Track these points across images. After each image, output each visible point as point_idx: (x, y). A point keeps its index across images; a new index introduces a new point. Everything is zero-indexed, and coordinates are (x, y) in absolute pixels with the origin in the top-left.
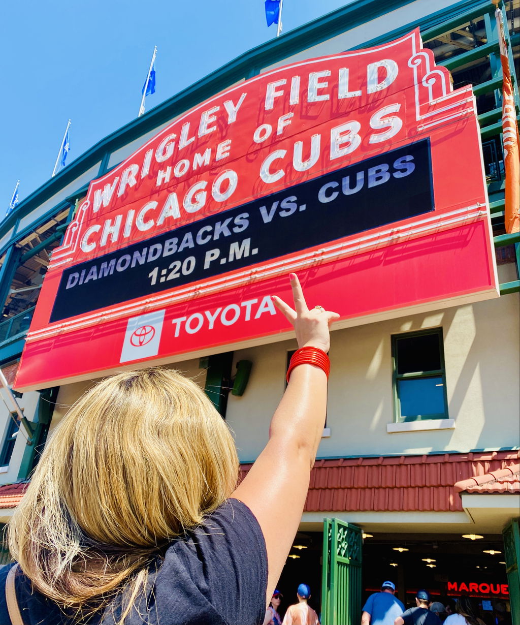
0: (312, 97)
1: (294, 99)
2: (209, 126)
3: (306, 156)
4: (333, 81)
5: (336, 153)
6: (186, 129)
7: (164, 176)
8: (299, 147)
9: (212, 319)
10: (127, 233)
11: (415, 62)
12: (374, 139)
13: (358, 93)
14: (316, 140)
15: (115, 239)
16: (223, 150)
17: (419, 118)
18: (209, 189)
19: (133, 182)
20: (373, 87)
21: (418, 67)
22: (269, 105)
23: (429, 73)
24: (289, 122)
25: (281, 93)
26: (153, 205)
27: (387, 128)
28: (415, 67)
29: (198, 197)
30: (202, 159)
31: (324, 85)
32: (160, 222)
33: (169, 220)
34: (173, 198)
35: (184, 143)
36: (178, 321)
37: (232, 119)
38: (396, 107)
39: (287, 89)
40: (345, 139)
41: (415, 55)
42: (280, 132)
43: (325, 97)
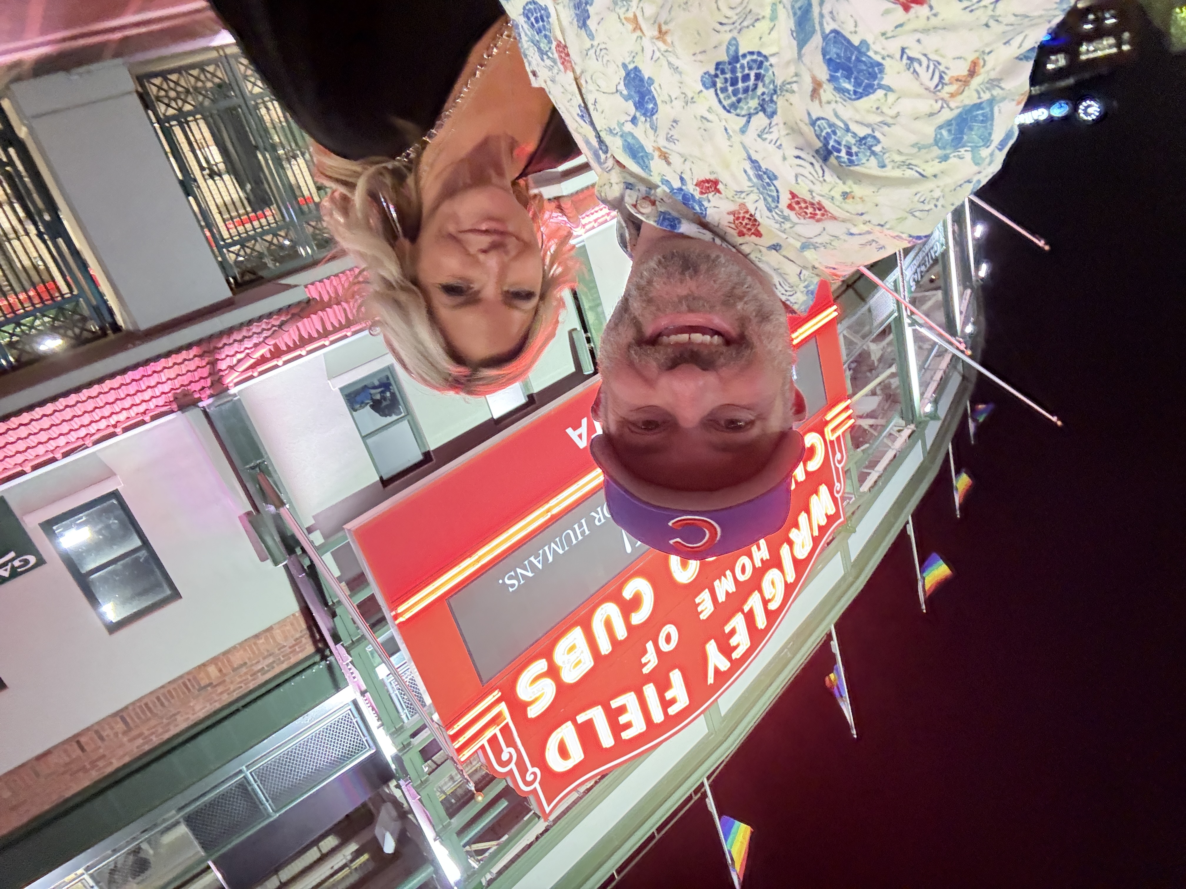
0: (631, 700)
3: (608, 623)
4: (616, 727)
5: (577, 635)
11: (533, 776)
13: (580, 719)
14: (605, 646)
16: (705, 604)
17: (503, 706)
20: (568, 730)
22: (676, 676)
23: (512, 766)
24: (643, 661)
27: (532, 681)
30: (725, 586)
31: (623, 720)
37: (712, 647)
38: (532, 712)
39: (665, 703)
41: (537, 785)
42: (650, 646)
43: (615, 704)
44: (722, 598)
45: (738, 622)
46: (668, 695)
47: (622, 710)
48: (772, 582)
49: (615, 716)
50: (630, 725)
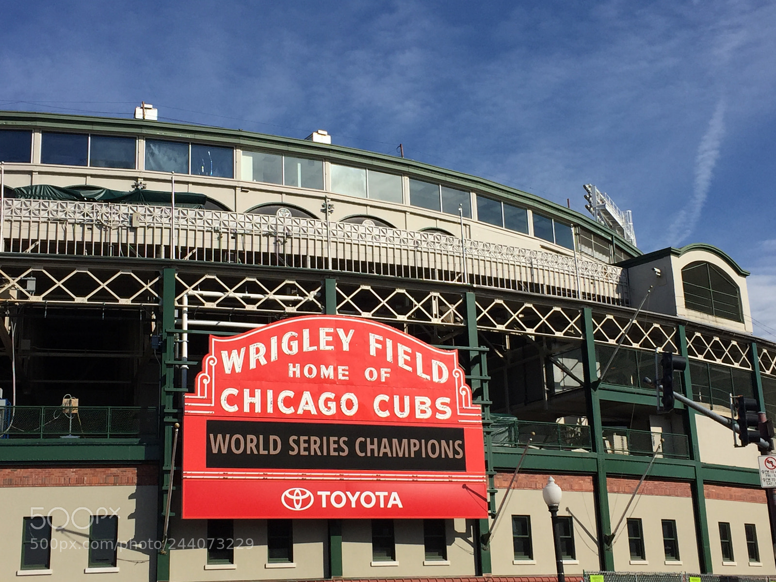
0: (401, 363)
1: (389, 358)
2: (328, 343)
3: (402, 409)
4: (413, 357)
5: (419, 415)
6: (306, 333)
7: (294, 370)
8: (396, 399)
9: (353, 499)
10: (270, 409)
11: (457, 374)
12: (439, 416)
13: (428, 377)
14: (407, 399)
15: (258, 409)
16: (343, 372)
17: (459, 414)
18: (337, 400)
19: (263, 362)
20: (436, 379)
21: (458, 378)
22: (373, 352)
23: (463, 386)
24: (388, 375)
25: (380, 346)
26: (291, 394)
27: (444, 413)
28: (456, 377)
29: (330, 404)
30: (327, 372)
31: (408, 358)
32: (300, 412)
33: (307, 413)
34: (307, 396)
35: (307, 347)
37: (346, 348)
38: (447, 400)
39: (383, 343)
40: (423, 407)
41: (456, 369)
42: (383, 380)
43: (409, 369)
44: (331, 368)
45: (323, 346)
47: (406, 362)
48: (290, 348)
49: (412, 363)
50: (406, 353)
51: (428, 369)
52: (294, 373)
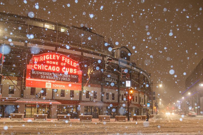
2: (55, 58)
3: (67, 71)
6: (51, 55)
7: (48, 62)
8: (67, 69)
9: (58, 86)
10: (43, 69)
15: (41, 69)
16: (57, 63)
17: (78, 72)
18: (56, 68)
19: (42, 60)
20: (74, 66)
26: (47, 66)
27: (75, 72)
29: (54, 69)
30: (54, 63)
31: (69, 62)
32: (49, 70)
34: (50, 67)
35: (51, 58)
36: (53, 85)
37: (58, 59)
38: (76, 70)
40: (71, 71)
42: (64, 65)
46: (64, 59)
47: (69, 63)
48: (47, 58)
49: (70, 63)
50: (69, 61)
51: (73, 64)
52: (48, 63)
